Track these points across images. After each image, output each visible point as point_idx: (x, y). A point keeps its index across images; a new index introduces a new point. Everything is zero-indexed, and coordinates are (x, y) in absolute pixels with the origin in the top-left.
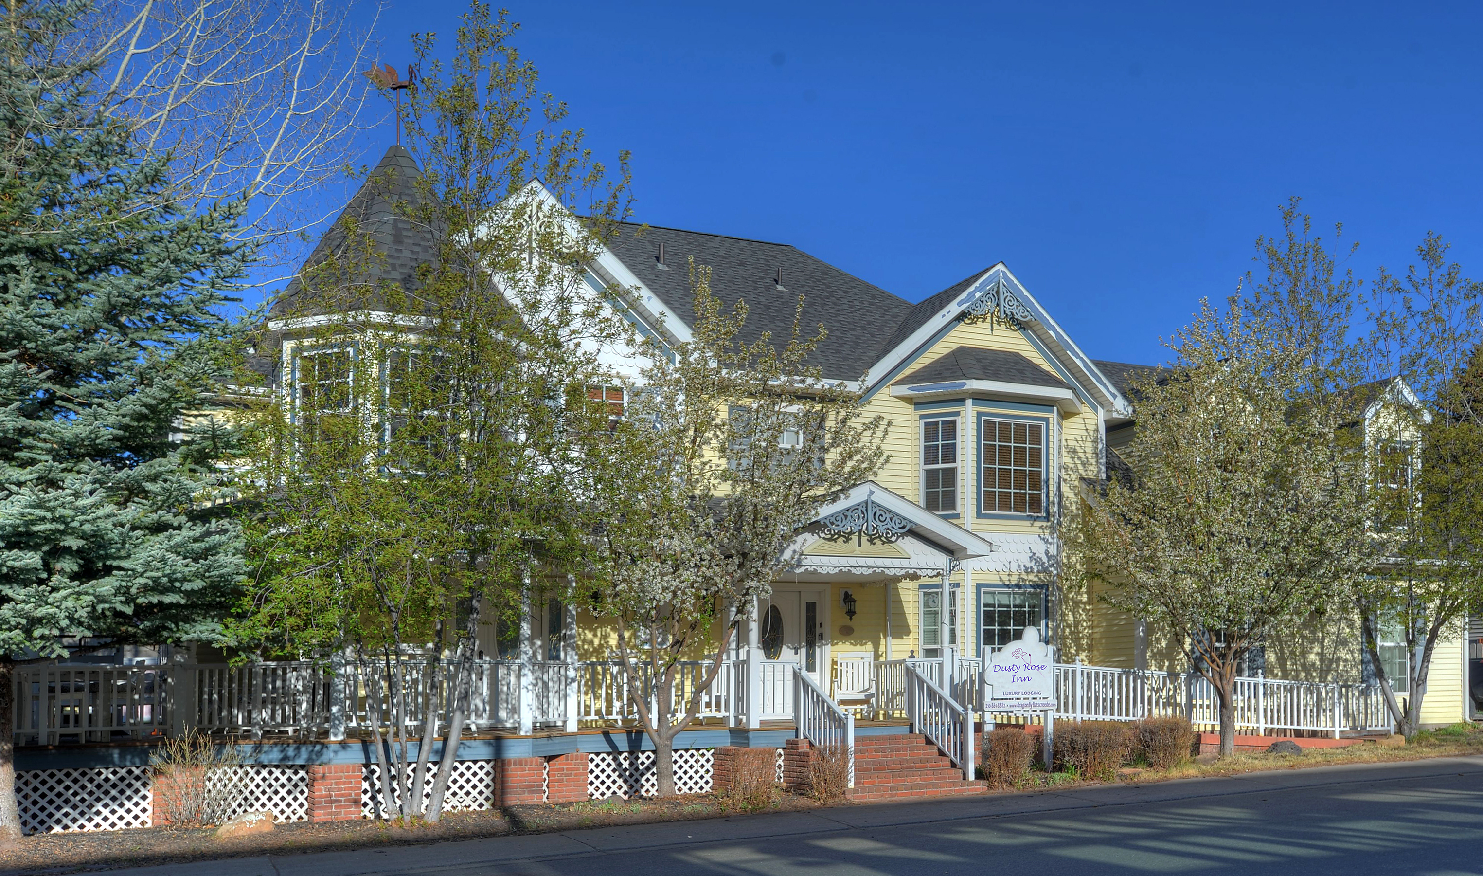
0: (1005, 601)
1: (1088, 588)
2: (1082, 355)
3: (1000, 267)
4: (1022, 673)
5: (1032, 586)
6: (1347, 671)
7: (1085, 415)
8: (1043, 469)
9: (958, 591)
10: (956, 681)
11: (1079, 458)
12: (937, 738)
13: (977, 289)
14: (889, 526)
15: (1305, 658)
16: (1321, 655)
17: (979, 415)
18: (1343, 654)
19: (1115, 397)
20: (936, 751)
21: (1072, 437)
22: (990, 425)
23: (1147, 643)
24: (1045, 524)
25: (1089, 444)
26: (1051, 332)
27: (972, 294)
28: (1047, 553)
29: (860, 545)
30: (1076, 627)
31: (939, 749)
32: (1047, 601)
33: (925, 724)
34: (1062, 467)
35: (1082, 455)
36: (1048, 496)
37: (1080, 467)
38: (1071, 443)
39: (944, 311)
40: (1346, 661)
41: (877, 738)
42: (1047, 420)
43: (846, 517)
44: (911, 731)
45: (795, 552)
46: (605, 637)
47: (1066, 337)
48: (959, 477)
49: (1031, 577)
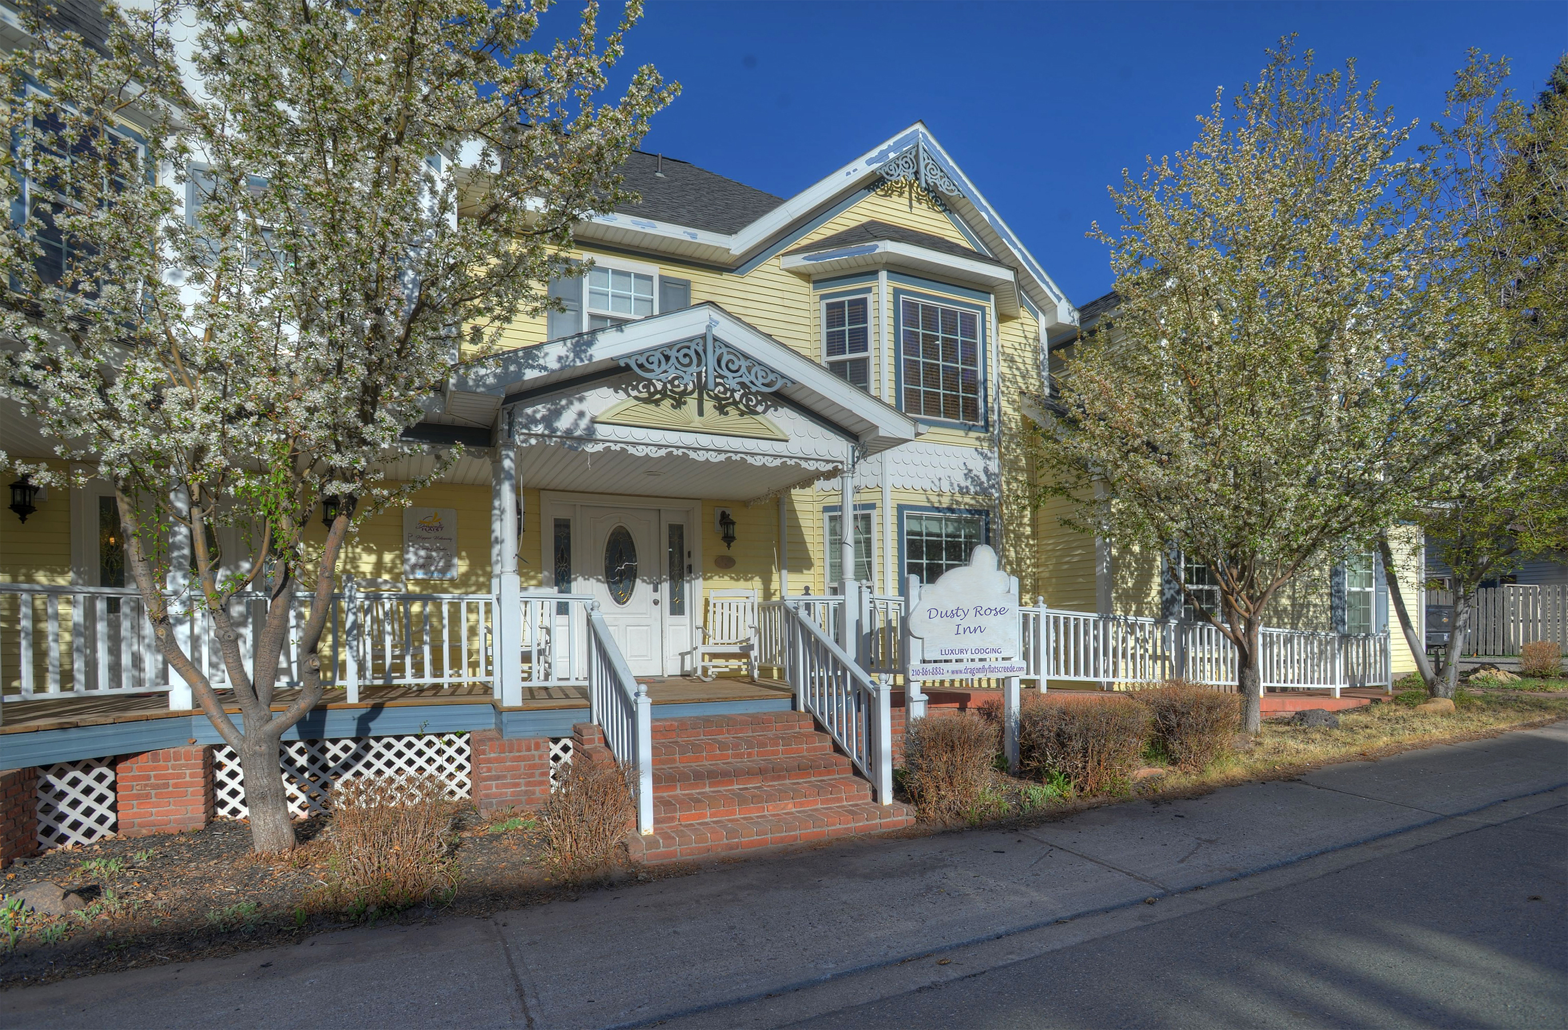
0: (934, 528)
1: (1032, 519)
2: (1020, 246)
3: (919, 127)
4: (971, 621)
5: (969, 511)
6: (1317, 617)
7: (1023, 320)
8: (980, 369)
9: (874, 514)
10: (866, 629)
11: (1018, 369)
12: (831, 722)
13: (890, 149)
14: (744, 379)
15: (1277, 602)
16: (1293, 598)
17: (897, 292)
18: (1314, 599)
19: (1059, 299)
20: (829, 744)
21: (1009, 344)
22: (911, 307)
23: (1112, 584)
24: (982, 435)
25: (1029, 355)
26: (983, 214)
27: (884, 154)
28: (986, 470)
29: (701, 413)
30: (1019, 565)
31: (834, 741)
32: (988, 530)
33: (813, 695)
34: (1002, 377)
35: (1021, 366)
36: (986, 401)
37: (1019, 379)
38: (1008, 351)
39: (850, 167)
40: (1315, 606)
41: (730, 722)
42: (983, 309)
43: (667, 358)
44: (794, 706)
45: (581, 414)
46: (354, 560)
47: (1001, 222)
48: (873, 369)
49: (967, 499)
